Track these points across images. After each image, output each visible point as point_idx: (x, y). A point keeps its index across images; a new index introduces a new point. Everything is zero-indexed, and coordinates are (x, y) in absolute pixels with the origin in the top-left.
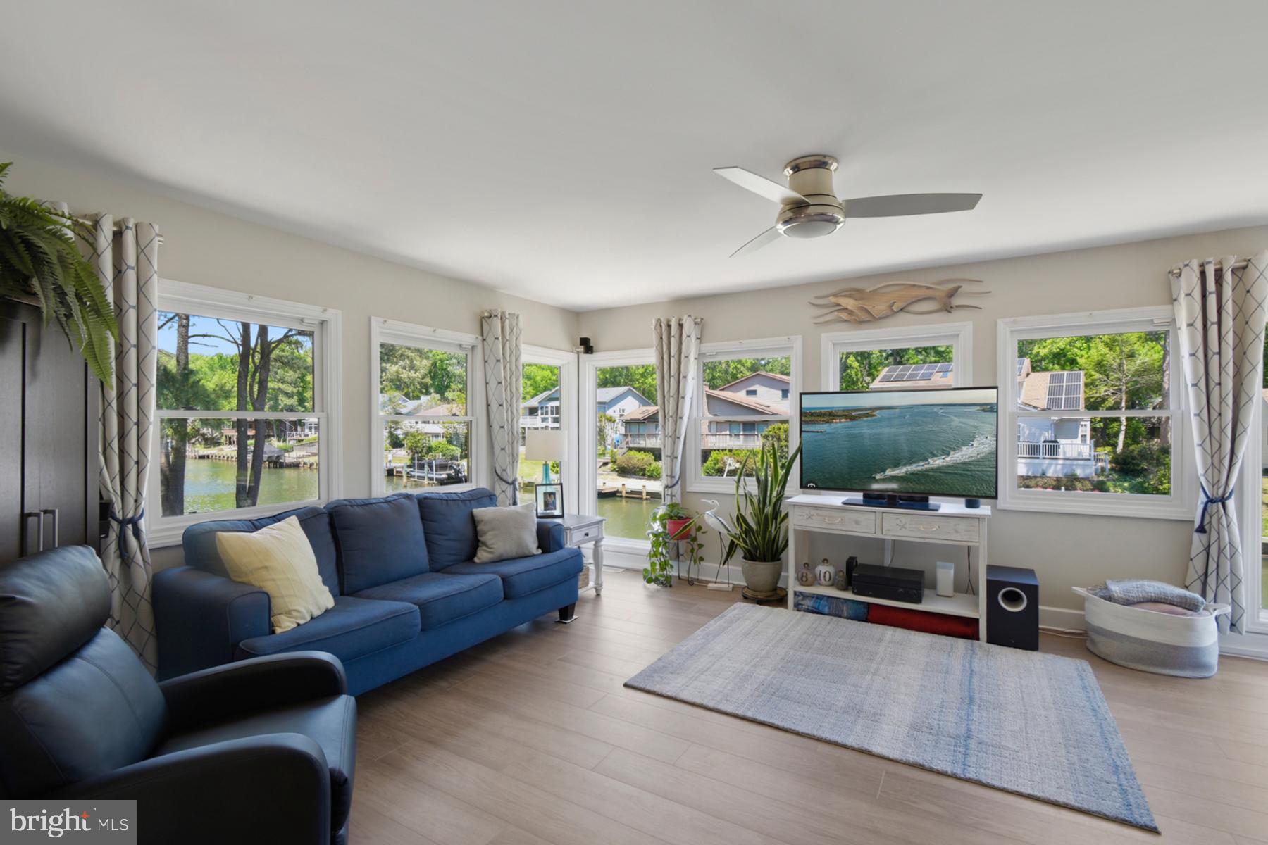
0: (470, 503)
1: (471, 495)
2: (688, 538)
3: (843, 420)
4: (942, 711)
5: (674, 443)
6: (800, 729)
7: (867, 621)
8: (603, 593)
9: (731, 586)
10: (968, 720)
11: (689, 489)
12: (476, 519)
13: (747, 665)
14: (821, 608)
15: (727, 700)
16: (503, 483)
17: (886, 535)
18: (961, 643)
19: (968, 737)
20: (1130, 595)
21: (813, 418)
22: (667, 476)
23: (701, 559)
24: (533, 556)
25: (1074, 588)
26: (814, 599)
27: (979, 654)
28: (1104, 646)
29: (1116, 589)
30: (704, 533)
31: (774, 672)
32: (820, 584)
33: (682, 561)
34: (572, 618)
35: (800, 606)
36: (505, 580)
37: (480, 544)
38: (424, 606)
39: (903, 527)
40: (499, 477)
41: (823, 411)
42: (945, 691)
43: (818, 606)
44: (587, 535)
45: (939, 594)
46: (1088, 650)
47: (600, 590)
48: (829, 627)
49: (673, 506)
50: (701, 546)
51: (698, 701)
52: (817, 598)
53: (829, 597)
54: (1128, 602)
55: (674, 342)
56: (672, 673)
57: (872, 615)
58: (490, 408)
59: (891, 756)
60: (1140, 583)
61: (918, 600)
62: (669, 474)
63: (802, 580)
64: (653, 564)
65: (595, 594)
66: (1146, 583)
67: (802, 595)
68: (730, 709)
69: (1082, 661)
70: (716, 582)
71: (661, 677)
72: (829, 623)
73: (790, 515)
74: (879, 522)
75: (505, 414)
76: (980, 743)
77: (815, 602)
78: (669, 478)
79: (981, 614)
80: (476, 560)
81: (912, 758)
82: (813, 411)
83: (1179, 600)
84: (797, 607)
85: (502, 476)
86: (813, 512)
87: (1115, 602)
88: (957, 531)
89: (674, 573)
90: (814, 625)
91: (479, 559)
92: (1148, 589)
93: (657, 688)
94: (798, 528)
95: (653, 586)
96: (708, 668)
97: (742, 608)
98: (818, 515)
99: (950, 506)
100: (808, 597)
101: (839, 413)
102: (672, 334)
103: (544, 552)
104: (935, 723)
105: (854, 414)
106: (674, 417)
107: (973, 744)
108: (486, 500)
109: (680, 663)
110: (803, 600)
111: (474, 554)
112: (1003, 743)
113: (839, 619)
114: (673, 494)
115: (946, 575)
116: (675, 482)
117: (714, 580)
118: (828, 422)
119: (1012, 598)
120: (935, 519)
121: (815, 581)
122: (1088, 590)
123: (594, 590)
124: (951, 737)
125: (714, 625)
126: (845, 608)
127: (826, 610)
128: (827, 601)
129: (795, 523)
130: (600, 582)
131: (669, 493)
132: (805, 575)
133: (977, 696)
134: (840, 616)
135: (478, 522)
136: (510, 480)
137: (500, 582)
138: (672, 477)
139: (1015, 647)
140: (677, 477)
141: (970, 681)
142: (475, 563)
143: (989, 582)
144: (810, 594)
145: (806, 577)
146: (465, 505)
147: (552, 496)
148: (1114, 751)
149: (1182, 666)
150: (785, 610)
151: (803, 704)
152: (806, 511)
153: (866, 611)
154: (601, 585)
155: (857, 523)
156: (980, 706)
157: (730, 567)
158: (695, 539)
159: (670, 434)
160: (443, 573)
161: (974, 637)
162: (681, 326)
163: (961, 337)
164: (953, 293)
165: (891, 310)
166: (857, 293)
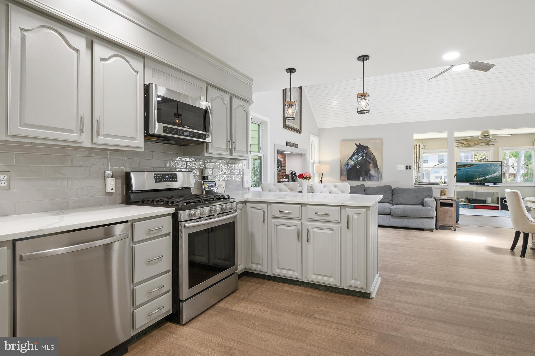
7: (474, 209)
14: (463, 207)
17: (479, 191)
18: (496, 210)
39: (483, 189)
45: (488, 202)
55: (418, 150)
57: (476, 207)
61: (486, 203)
74: (477, 189)
79: (499, 205)
86: (461, 187)
88: (494, 190)
94: (457, 191)
98: (463, 187)
99: (491, 184)
102: (418, 148)
115: (489, 200)
118: (462, 167)
120: (490, 187)
121: (461, 202)
126: (469, 207)
129: (457, 189)
143: (501, 198)
152: (460, 187)
153: (474, 207)
155: (472, 189)
161: (498, 209)
162: (419, 146)
163: (491, 151)
164: (489, 141)
165: (475, 145)
166: (467, 140)
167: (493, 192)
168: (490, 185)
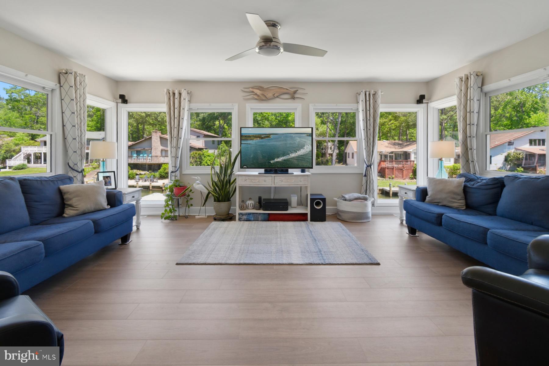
0: (57, 182)
1: (56, 178)
2: (185, 196)
3: (258, 139)
4: (308, 245)
5: (177, 150)
6: (265, 262)
7: (268, 221)
8: (141, 228)
9: (206, 216)
10: (317, 246)
11: (184, 172)
12: (62, 191)
13: (230, 244)
14: (250, 219)
15: (229, 259)
16: (75, 171)
17: (276, 185)
18: (303, 223)
19: (320, 251)
20: (351, 198)
21: (246, 138)
22: (173, 167)
23: (192, 205)
24: (105, 209)
25: (334, 198)
26: (247, 215)
27: (310, 226)
28: (344, 216)
29: (347, 196)
30: (192, 193)
31: (243, 245)
32: (248, 209)
33: (181, 208)
34: (129, 241)
35: (241, 219)
36: (95, 222)
37: (66, 206)
38: (46, 241)
39: (282, 181)
40: (72, 168)
41: (250, 135)
42: (306, 239)
43: (249, 218)
44: (133, 197)
45: (292, 206)
46: (338, 219)
47: (139, 226)
48: (255, 225)
49: (177, 181)
50: (191, 199)
51: (217, 262)
52: (248, 215)
53: (253, 213)
54: (350, 200)
56: (198, 254)
57: (270, 218)
58: (65, 127)
59: (300, 263)
60: (352, 194)
61: (287, 210)
62: (174, 166)
63: (241, 208)
64: (166, 210)
65: (136, 228)
66: (354, 194)
67: (241, 214)
68: (233, 262)
69: (339, 222)
70: (199, 215)
71: (194, 257)
72: (255, 224)
73: (237, 179)
74: (273, 180)
75: (77, 131)
76: (324, 252)
77: (248, 216)
78: (174, 168)
79: (308, 211)
80: (65, 215)
81: (307, 262)
82: (246, 135)
83: (363, 198)
84: (240, 220)
85: (73, 168)
86: (247, 178)
87: (347, 201)
88: (301, 181)
89: (177, 214)
90: (250, 225)
91: (67, 214)
92: (355, 195)
93: (194, 261)
94: (240, 185)
95: (167, 221)
96: (214, 249)
97: (215, 224)
98: (249, 179)
99: (297, 172)
100: (244, 215)
101: (257, 136)
102: (176, 97)
103: (112, 207)
104: (308, 249)
105: (262, 136)
106: (177, 137)
107: (322, 253)
108: (68, 181)
109: (200, 250)
110: (242, 216)
111: (63, 212)
112: (331, 250)
113: (258, 222)
114: (176, 175)
115: (294, 200)
116: (177, 169)
117: (198, 215)
119: (318, 204)
120: (293, 177)
121: (247, 208)
122: (338, 199)
123: (135, 226)
124: (315, 252)
125: (207, 232)
126: (260, 217)
127: (252, 219)
128: (253, 215)
129: (239, 183)
130: (139, 222)
131: (174, 175)
132: (243, 205)
133: (316, 238)
134: (258, 221)
135: (65, 193)
136: (80, 170)
137: (92, 224)
138: (175, 167)
139: (319, 221)
140: (178, 167)
141: (311, 234)
142: (64, 217)
143: (311, 199)
144: (245, 213)
145: (243, 206)
146: (54, 183)
147: (109, 178)
148: (359, 245)
149: (364, 219)
150: (235, 222)
151: (261, 253)
152: (244, 178)
153: (268, 217)
154: (140, 224)
155: (265, 181)
156: (318, 241)
157: (206, 208)
158: (189, 196)
159: (174, 146)
160: (43, 225)
161: (306, 220)
162: (180, 94)
163: (298, 109)
164: (295, 92)
165: (274, 97)
166: (260, 88)
167: (301, 187)
168: (295, 173)
